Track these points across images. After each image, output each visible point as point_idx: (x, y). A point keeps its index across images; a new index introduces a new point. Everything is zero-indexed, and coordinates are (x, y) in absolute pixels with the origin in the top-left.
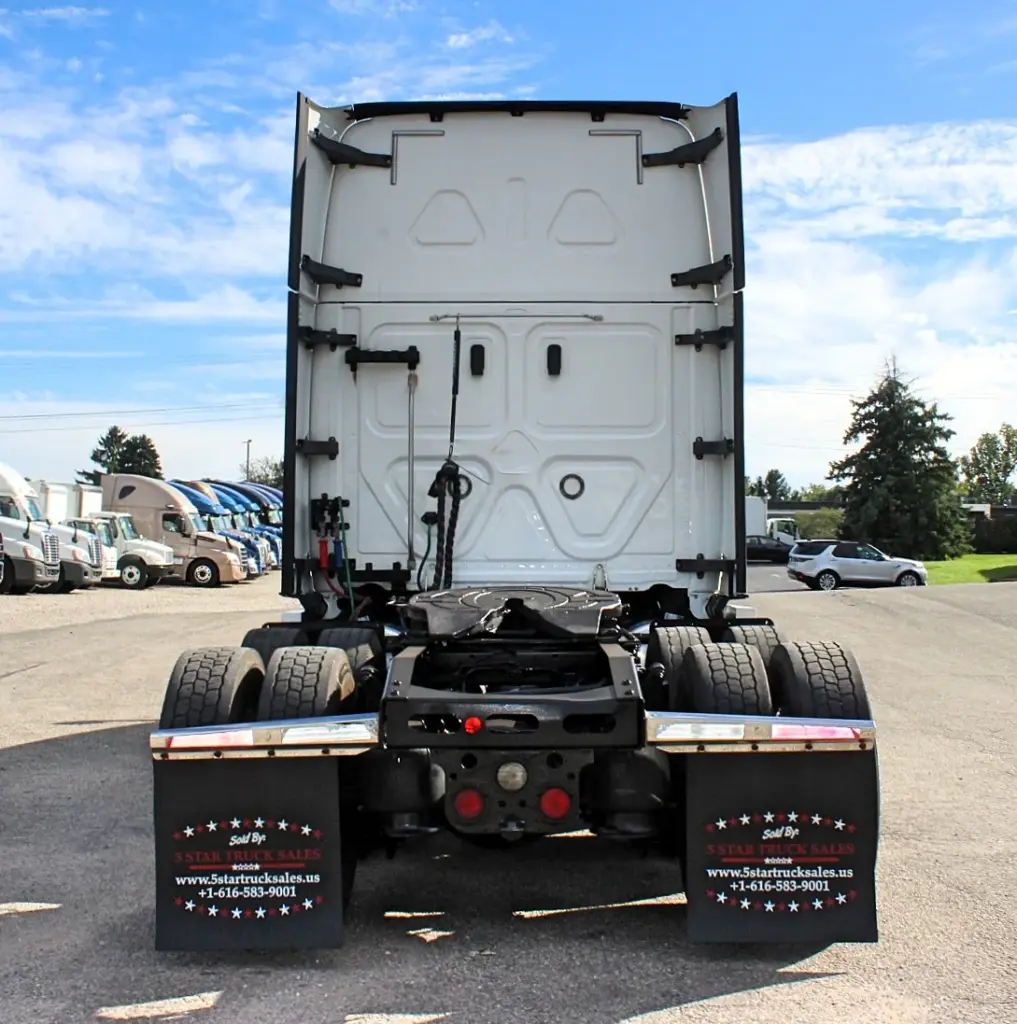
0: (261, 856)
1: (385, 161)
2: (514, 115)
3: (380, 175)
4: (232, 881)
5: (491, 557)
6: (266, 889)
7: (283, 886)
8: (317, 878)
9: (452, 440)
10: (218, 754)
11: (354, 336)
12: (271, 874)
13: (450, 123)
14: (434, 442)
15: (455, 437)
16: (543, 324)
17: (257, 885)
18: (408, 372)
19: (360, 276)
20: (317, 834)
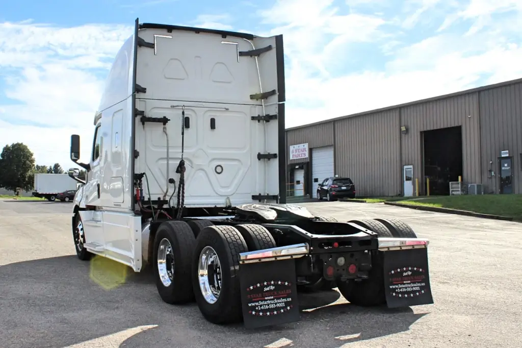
0: (274, 293)
1: (152, 46)
2: (196, 33)
3: (150, 50)
4: (265, 303)
5: (192, 195)
6: (276, 305)
7: (281, 303)
8: (290, 299)
9: (183, 152)
10: (260, 260)
11: (143, 112)
12: (277, 299)
13: (174, 33)
14: (176, 153)
15: (184, 151)
16: (209, 110)
17: (273, 304)
18: (163, 126)
19: (146, 89)
20: (290, 284)
